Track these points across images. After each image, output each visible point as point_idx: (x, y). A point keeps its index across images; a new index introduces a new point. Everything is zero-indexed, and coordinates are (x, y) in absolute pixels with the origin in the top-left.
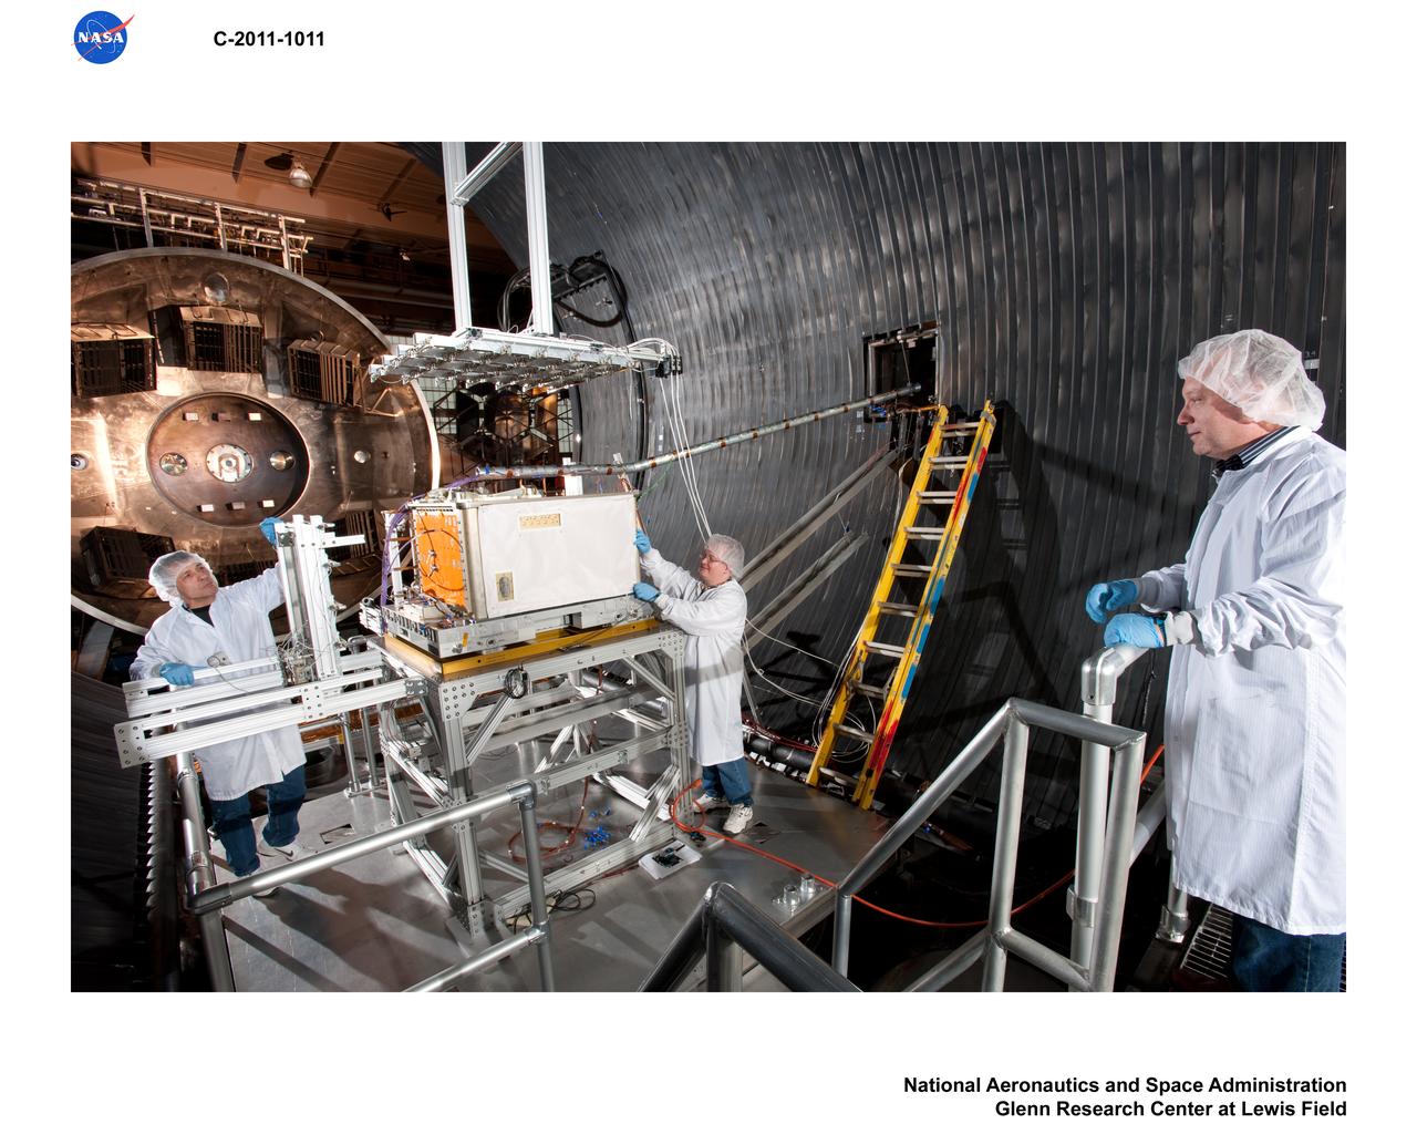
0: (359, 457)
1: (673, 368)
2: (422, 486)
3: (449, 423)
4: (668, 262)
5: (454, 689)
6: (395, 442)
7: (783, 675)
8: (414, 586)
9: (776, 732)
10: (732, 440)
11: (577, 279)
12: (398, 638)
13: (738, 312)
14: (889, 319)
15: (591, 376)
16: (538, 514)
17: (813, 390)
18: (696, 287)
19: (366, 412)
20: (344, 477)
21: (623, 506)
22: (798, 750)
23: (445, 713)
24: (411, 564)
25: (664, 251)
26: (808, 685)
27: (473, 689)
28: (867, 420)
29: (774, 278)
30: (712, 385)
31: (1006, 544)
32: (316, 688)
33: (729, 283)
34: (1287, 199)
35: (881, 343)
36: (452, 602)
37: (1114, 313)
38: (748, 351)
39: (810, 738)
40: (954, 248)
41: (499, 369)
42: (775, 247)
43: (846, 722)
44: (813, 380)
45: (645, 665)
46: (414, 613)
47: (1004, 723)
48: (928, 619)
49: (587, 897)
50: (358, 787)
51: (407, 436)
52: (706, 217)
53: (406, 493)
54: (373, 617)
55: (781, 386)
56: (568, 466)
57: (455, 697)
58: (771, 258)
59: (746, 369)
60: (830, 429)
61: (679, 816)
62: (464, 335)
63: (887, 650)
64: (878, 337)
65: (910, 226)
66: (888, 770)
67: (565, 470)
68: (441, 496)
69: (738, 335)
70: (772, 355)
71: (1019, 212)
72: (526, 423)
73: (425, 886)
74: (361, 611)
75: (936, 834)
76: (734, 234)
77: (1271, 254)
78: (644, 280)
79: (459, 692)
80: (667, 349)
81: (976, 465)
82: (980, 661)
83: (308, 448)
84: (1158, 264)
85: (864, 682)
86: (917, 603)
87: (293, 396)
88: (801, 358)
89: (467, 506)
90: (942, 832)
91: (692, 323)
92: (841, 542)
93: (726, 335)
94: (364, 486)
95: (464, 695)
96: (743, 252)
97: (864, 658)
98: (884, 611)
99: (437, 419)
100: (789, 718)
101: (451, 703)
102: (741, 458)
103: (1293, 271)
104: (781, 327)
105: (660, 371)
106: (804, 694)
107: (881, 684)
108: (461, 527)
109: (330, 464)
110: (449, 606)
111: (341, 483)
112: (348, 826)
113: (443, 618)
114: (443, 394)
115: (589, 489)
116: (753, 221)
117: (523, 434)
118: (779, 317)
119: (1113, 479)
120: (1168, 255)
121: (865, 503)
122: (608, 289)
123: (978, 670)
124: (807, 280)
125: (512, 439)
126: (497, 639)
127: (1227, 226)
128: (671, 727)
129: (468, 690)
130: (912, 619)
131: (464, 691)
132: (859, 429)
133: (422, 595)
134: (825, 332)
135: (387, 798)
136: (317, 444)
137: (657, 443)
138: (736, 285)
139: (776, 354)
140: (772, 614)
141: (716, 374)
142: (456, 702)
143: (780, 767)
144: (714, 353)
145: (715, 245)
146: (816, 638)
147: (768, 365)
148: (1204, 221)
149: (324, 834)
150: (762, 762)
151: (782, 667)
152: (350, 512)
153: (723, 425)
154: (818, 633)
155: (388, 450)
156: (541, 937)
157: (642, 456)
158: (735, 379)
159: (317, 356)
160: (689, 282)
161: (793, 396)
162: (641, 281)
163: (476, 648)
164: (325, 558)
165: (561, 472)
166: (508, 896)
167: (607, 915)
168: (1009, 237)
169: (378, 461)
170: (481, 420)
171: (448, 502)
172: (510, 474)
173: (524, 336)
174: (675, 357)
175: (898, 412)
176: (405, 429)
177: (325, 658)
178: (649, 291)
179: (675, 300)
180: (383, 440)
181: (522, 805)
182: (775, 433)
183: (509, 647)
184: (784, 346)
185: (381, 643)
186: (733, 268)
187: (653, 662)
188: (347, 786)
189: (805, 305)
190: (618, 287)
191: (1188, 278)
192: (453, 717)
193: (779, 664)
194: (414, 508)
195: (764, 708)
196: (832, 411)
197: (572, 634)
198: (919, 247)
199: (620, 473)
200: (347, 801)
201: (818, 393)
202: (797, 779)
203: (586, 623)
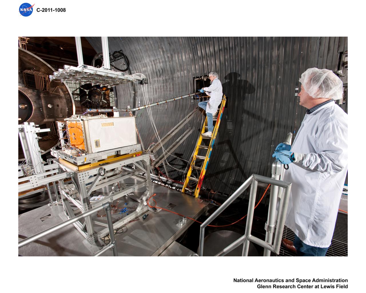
0: (50, 106)
1: (145, 82)
2: (70, 114)
3: (78, 97)
4: (141, 54)
5: (82, 174)
6: (61, 102)
7: (174, 164)
8: (68, 144)
9: (173, 179)
10: (160, 103)
11: (115, 57)
12: (63, 159)
13: (160, 69)
14: (200, 73)
15: (122, 83)
16: (106, 122)
17: (180, 90)
18: (149, 62)
19: (51, 93)
20: (45, 112)
21: (131, 121)
22: (179, 184)
23: (80, 182)
24: (67, 137)
25: (140, 51)
26: (181, 167)
27: (88, 174)
28: (194, 99)
29: (170, 61)
30: (153, 89)
31: (228, 130)
32: (35, 177)
33: (158, 61)
34: (293, 49)
35: (198, 79)
36: (81, 148)
37: (254, 74)
38: (163, 80)
39: (182, 180)
40: (216, 55)
41: (93, 79)
42: (170, 52)
43: (191, 176)
44: (180, 88)
45: (139, 164)
46: (68, 152)
47: (251, 181)
48: (211, 149)
49: (125, 229)
50: (53, 203)
51: (64, 101)
52: (151, 42)
53: (65, 116)
54: (55, 153)
55: (172, 89)
56: (115, 109)
57: (83, 177)
58: (169, 55)
59: (162, 85)
60: (185, 101)
61: (150, 203)
62: (82, 67)
63: (201, 157)
64: (197, 78)
65: (206, 49)
66: (202, 188)
67: (114, 110)
68: (76, 117)
69: (160, 75)
70: (169, 81)
71: (232, 47)
72: (101, 98)
73: (76, 231)
74: (51, 151)
75: (214, 202)
76: (159, 48)
77: (289, 62)
78: (134, 59)
79: (84, 175)
80: (143, 77)
81: (222, 111)
82: (223, 159)
83: (32, 103)
84: (264, 63)
85: (195, 166)
86: (208, 145)
87: (26, 87)
88: (177, 82)
89: (84, 120)
90: (216, 202)
91: (148, 72)
92: (188, 130)
93: (157, 75)
94: (51, 114)
95: (86, 176)
96: (162, 53)
97: (195, 160)
98: (200, 147)
99: (74, 96)
100: (176, 175)
101: (82, 178)
102: (161, 108)
103: (294, 67)
104: (172, 73)
105: (141, 82)
106: (180, 169)
107: (200, 166)
108: (83, 126)
109: (40, 108)
110: (80, 150)
111: (44, 113)
112: (50, 215)
113: (78, 153)
114: (76, 89)
115: (121, 116)
116: (164, 45)
117: (100, 101)
118: (171, 71)
119: (254, 115)
120: (267, 61)
121: (194, 120)
122: (124, 61)
123: (223, 162)
124: (179, 62)
125: (96, 102)
126: (95, 159)
127: (280, 55)
128: (146, 180)
129: (87, 174)
130: (207, 150)
131: (86, 175)
132: (192, 101)
133: (71, 146)
134: (183, 76)
135: (62, 205)
136: (35, 102)
137: (138, 104)
138: (160, 62)
139: (170, 81)
140: (171, 149)
141: (154, 86)
142: (83, 178)
143: (174, 188)
144: (154, 80)
145: (154, 50)
146: (182, 155)
147: (168, 83)
148: (275, 53)
149: (42, 218)
150: (169, 187)
151: (174, 162)
152: (47, 122)
153: (156, 99)
154: (182, 153)
155: (59, 104)
156: (113, 246)
157: (134, 107)
158: (159, 87)
159: (33, 75)
160: (147, 60)
161: (175, 92)
162: (133, 59)
163: (89, 162)
164: (36, 136)
165: (113, 111)
166: (102, 232)
167: (131, 233)
168: (230, 54)
169: (56, 107)
170: (87, 97)
171: (78, 119)
172: (97, 111)
173: (101, 69)
174: (146, 79)
175: (202, 97)
176: (64, 98)
177: (38, 167)
178: (135, 62)
179: (143, 65)
180: (57, 101)
181: (106, 209)
182: (170, 102)
183: (99, 161)
184: (173, 79)
185: (58, 161)
186: (159, 57)
187: (141, 163)
188: (49, 203)
189: (178, 68)
190: (127, 61)
191: (271, 67)
192: (83, 183)
193: (173, 161)
194: (67, 120)
195: (170, 173)
196: (186, 96)
197: (118, 156)
198: (208, 55)
199: (130, 111)
200: (49, 207)
201: (181, 92)
202: (179, 191)
203: (122, 153)
